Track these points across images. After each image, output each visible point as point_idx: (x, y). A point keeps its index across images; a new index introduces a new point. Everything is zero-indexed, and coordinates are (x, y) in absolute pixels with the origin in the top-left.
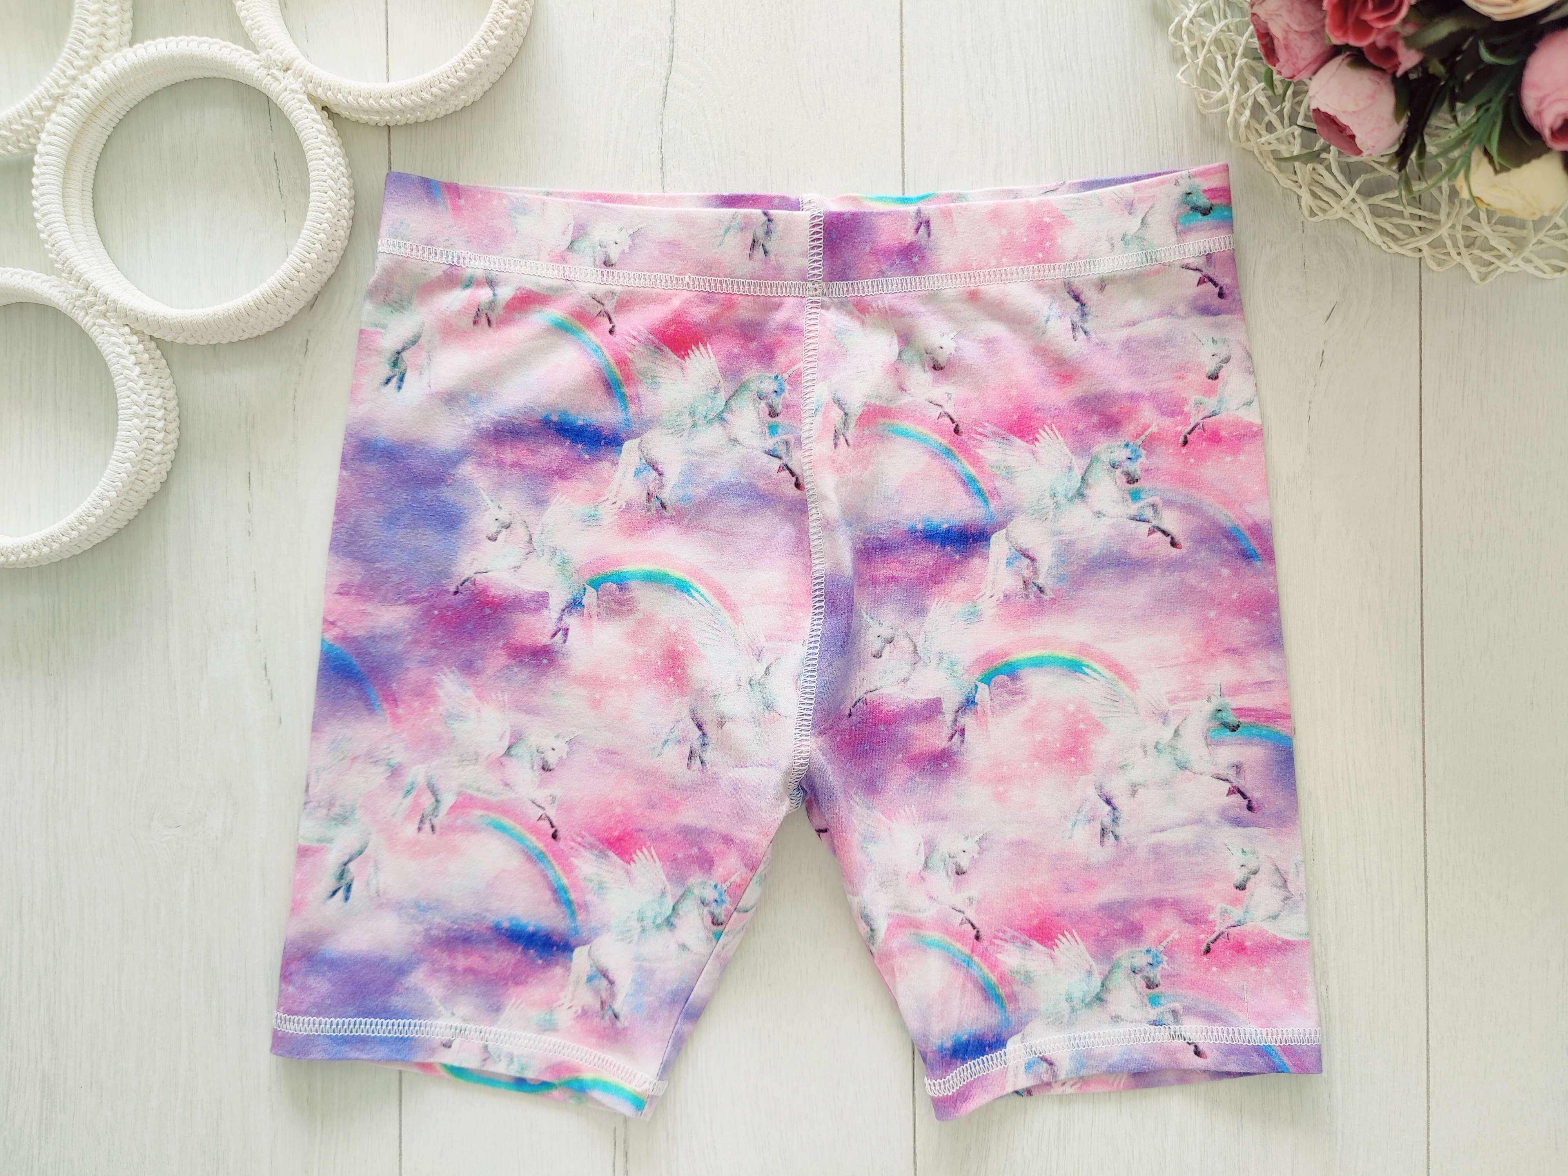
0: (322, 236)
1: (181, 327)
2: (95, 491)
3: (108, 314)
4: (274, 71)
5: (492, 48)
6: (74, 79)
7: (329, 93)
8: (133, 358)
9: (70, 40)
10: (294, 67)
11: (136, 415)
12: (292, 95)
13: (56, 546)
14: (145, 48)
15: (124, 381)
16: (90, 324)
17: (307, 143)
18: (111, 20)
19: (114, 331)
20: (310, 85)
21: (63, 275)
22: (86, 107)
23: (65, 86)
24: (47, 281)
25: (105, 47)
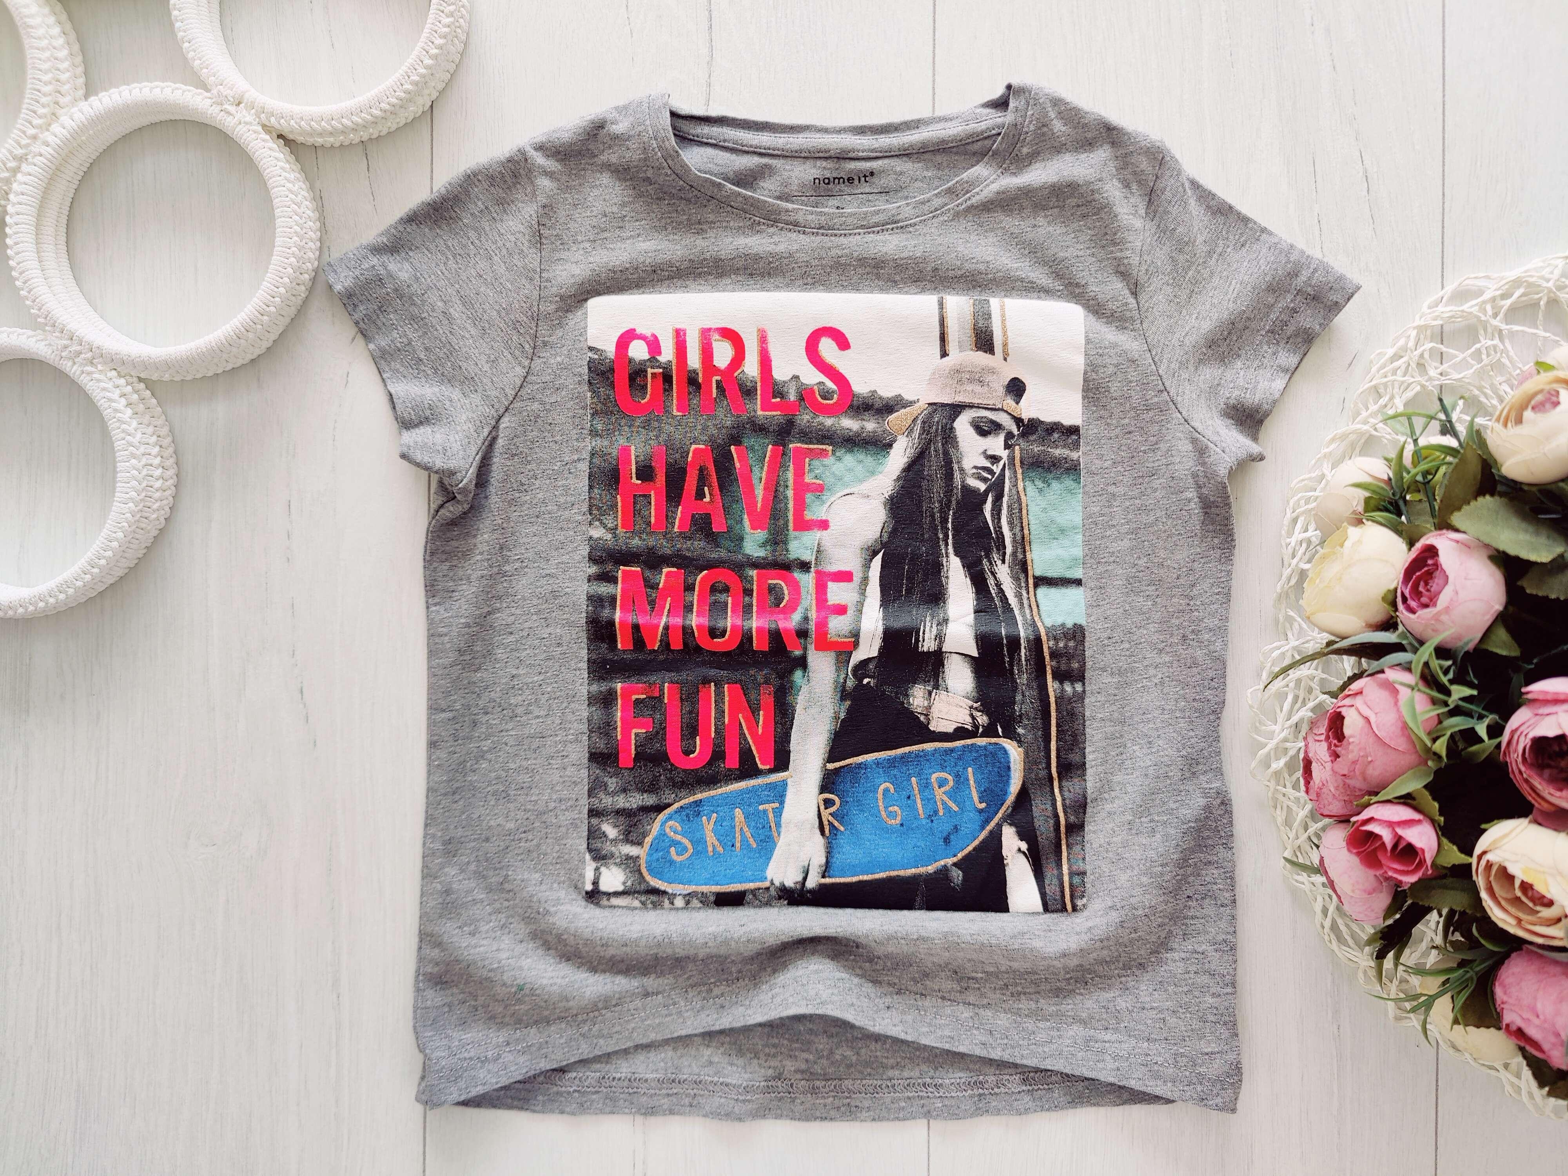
0: (293, 260)
1: (168, 365)
2: (102, 534)
3: (94, 361)
4: (226, 106)
5: (435, 57)
6: (35, 138)
7: (282, 121)
8: (123, 401)
9: (27, 101)
10: (245, 101)
11: (133, 456)
12: (247, 126)
13: (71, 591)
14: (100, 101)
15: (118, 424)
16: (78, 373)
17: (267, 171)
18: (64, 77)
19: (102, 377)
20: (263, 116)
21: (47, 328)
22: (49, 164)
23: (28, 145)
24: (32, 337)
25: (61, 103)
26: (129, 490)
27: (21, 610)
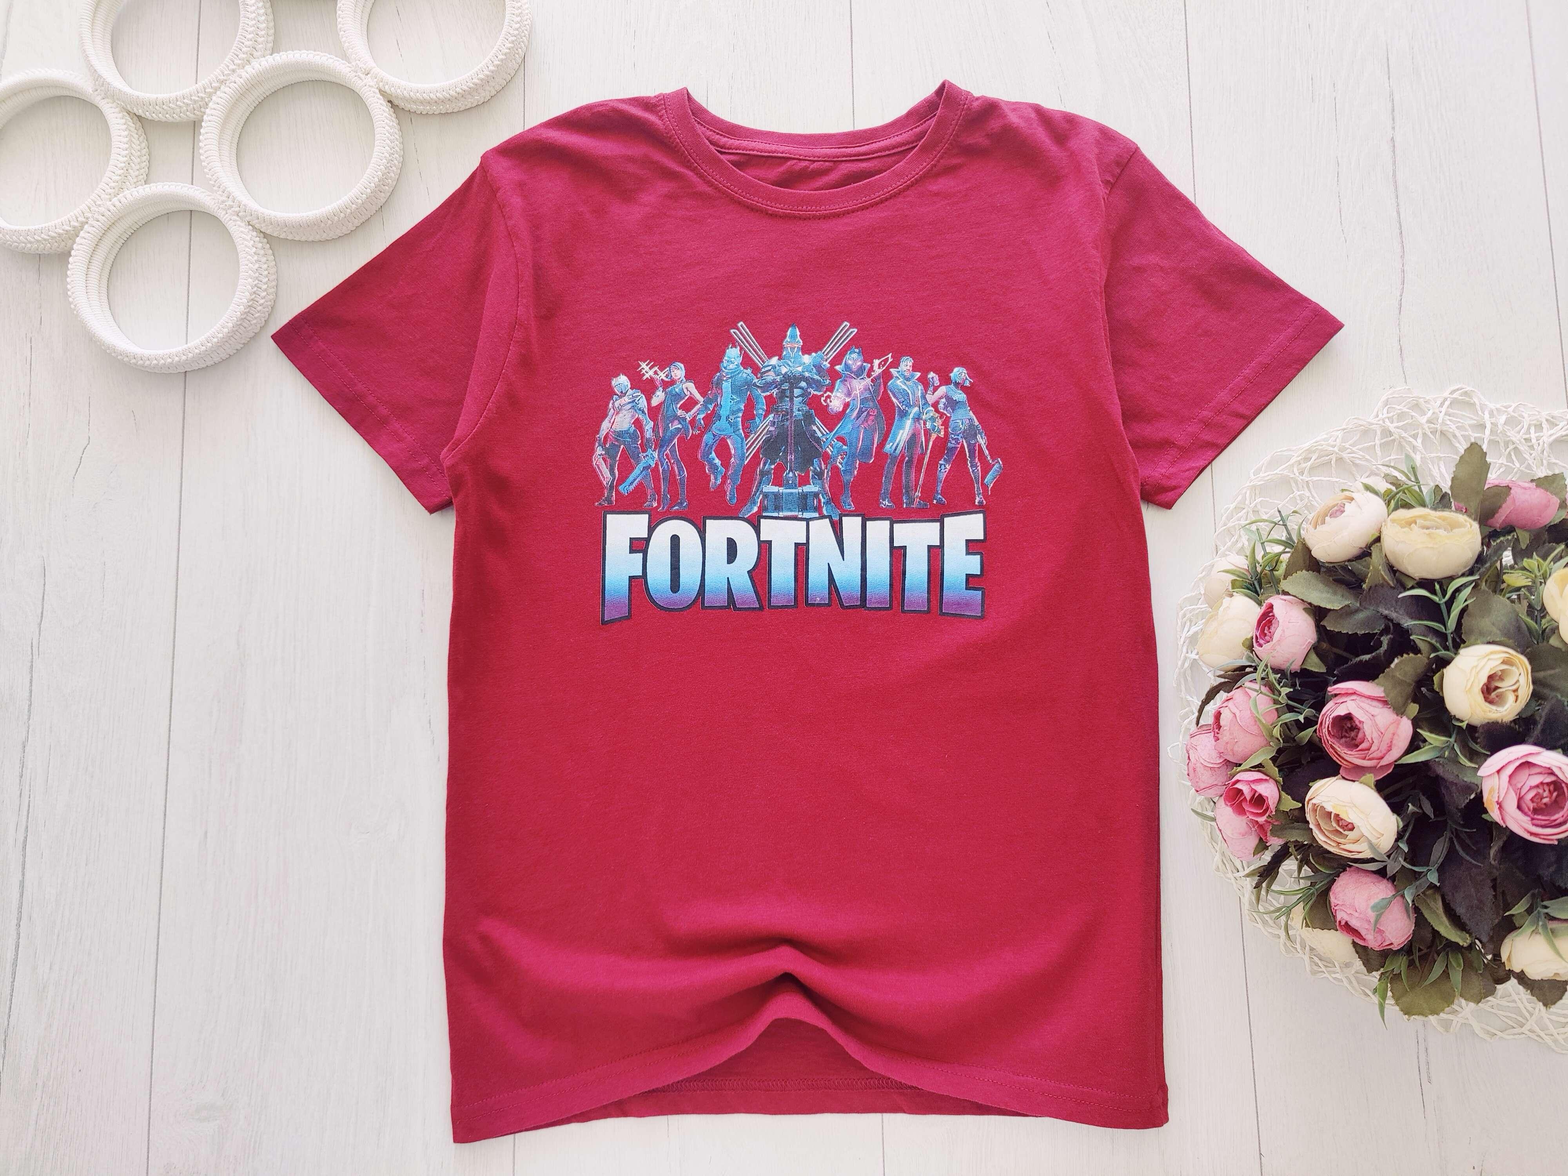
0: (379, 173)
1: (285, 225)
2: (219, 323)
3: (240, 214)
4: (359, 74)
5: (497, 67)
6: (234, 71)
7: (392, 89)
9: (234, 48)
10: (372, 72)
12: (369, 88)
13: (190, 355)
14: (280, 56)
15: (245, 255)
16: (227, 219)
17: (376, 117)
18: (260, 40)
19: (243, 224)
20: (381, 85)
21: (214, 188)
22: (239, 89)
23: (229, 75)
24: (204, 193)
25: (254, 56)
26: (243, 297)
27: (155, 362)
